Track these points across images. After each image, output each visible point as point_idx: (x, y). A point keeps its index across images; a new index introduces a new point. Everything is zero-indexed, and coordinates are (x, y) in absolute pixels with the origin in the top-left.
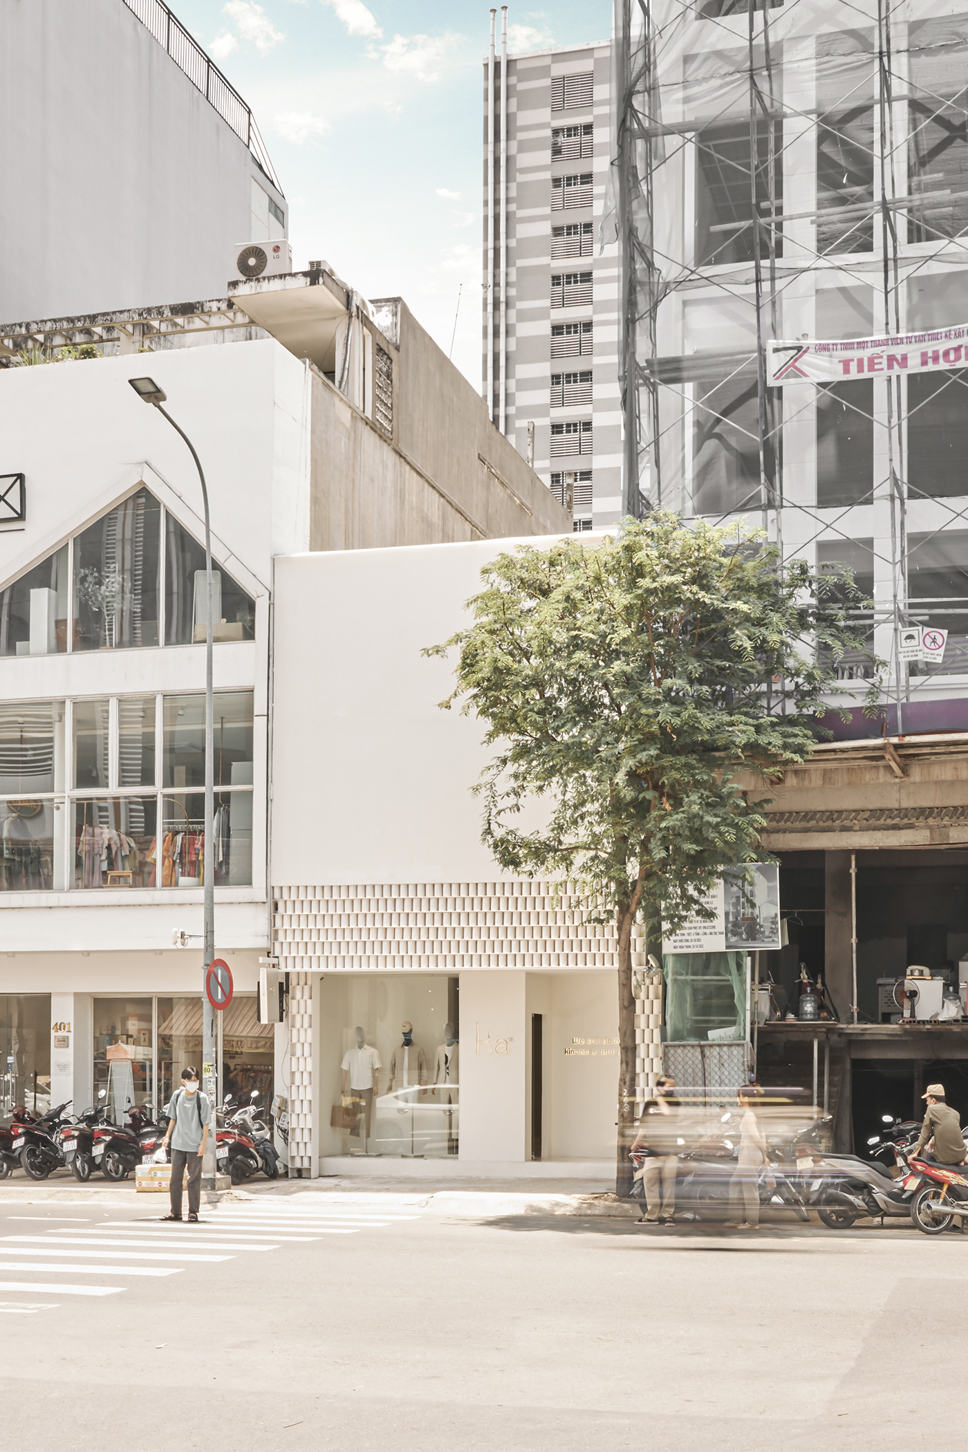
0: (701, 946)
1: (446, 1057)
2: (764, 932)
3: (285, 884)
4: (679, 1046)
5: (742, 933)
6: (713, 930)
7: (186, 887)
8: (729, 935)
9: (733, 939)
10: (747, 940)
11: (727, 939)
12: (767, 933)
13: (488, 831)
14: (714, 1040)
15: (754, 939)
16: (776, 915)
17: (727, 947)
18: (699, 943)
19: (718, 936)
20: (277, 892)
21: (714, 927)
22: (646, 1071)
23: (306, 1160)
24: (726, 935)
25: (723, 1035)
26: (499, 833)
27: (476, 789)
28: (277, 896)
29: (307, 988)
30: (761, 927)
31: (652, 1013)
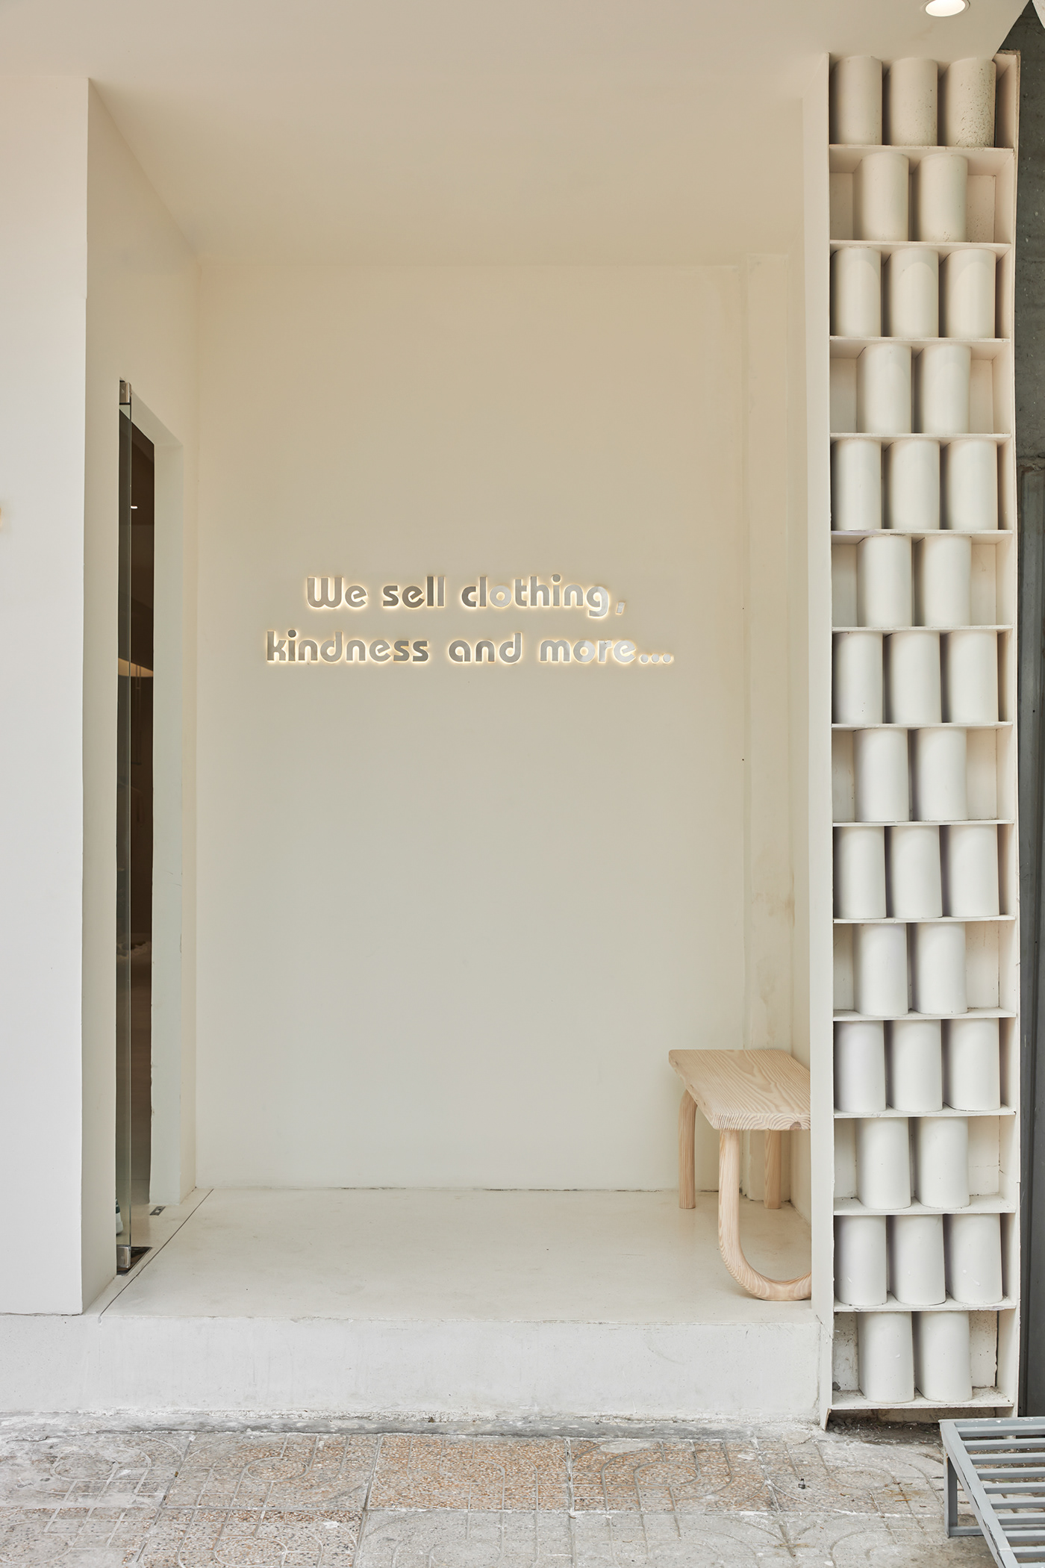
31: (942, 332)
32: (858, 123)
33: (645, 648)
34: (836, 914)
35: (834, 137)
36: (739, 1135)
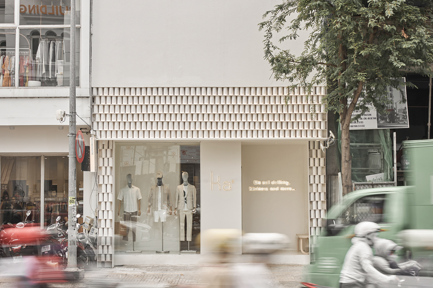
0: (363, 126)
1: (184, 192)
2: (399, 118)
3: (100, 86)
4: (362, 185)
5: (386, 119)
6: (370, 117)
7: (34, 87)
8: (379, 119)
9: (382, 122)
10: (390, 122)
11: (378, 122)
12: (401, 119)
13: (268, 52)
14: (370, 181)
15: (394, 122)
16: (405, 108)
17: (378, 127)
18: (362, 124)
19: (373, 120)
20: (95, 90)
21: (370, 115)
22: (317, 200)
23: (108, 257)
24: (378, 120)
25: (375, 178)
26: (275, 53)
27: (263, 24)
28: (95, 93)
29: (109, 151)
30: (397, 115)
31: (319, 166)
32: (312, 147)
33: (293, 188)
34: (310, 217)
35: (309, 148)
36: (302, 238)
